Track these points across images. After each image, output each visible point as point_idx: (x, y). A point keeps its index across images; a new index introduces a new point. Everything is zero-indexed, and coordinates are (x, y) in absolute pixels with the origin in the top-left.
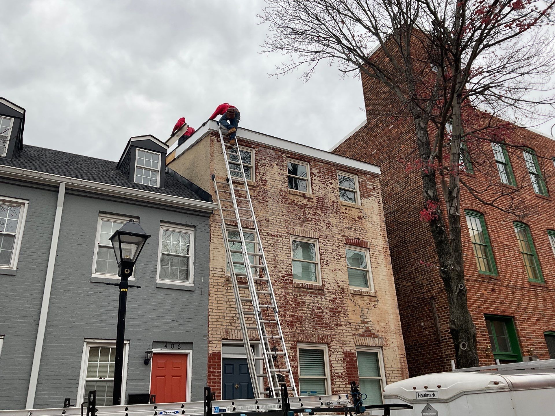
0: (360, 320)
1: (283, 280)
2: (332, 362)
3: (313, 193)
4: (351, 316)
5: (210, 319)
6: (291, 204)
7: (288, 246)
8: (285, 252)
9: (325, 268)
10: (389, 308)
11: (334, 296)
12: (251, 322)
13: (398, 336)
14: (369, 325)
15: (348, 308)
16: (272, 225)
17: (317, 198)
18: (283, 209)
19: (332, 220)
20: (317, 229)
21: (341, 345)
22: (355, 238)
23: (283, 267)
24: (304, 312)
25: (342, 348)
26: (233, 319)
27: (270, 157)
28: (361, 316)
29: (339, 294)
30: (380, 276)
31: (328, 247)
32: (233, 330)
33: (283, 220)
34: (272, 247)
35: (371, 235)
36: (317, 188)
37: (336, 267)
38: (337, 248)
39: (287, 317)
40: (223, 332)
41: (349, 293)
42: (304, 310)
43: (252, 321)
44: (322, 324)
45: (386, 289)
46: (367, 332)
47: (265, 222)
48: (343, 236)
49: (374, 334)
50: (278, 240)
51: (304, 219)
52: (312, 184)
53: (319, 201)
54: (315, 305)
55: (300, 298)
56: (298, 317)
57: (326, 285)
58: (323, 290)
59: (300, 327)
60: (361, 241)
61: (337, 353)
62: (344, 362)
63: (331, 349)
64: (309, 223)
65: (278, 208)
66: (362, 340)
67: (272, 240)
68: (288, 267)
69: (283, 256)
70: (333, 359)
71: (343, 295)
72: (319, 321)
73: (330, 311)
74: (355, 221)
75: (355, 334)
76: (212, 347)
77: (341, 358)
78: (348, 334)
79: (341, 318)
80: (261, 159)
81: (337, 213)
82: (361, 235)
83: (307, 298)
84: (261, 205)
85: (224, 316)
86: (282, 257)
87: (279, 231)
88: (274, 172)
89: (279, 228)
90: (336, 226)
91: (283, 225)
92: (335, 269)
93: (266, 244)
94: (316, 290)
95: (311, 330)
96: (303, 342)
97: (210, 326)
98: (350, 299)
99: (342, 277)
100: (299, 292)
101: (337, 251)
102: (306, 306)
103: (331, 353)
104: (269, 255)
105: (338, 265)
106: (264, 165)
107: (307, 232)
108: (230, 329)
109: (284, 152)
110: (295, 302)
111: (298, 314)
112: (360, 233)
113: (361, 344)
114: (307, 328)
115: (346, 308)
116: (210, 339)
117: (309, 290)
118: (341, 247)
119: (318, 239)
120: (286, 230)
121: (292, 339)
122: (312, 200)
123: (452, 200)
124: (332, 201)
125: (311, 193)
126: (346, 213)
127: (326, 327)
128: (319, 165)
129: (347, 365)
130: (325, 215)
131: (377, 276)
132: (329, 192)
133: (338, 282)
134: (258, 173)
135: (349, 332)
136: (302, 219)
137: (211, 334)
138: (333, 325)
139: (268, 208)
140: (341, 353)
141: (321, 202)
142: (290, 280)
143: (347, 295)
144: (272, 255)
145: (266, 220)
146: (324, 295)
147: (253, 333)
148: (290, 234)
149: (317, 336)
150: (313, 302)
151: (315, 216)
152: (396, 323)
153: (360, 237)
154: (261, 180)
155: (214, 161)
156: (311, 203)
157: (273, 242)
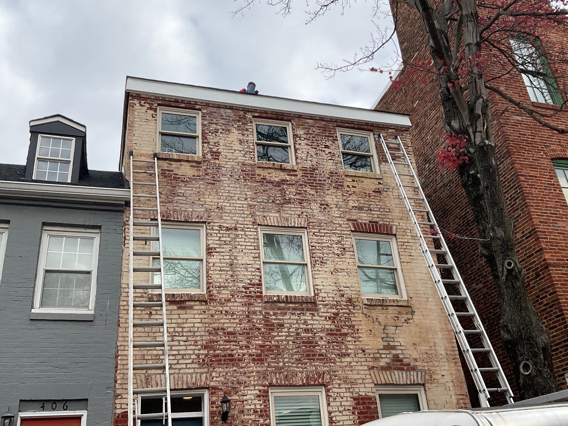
0: (381, 344)
1: (246, 292)
2: (332, 415)
3: (297, 163)
4: (366, 339)
5: (119, 362)
6: (260, 182)
7: (254, 242)
8: (250, 251)
9: (318, 270)
10: (434, 322)
11: (334, 311)
12: (190, 361)
13: (452, 365)
14: (399, 352)
15: (360, 327)
16: (227, 215)
17: (304, 170)
18: (246, 190)
19: (329, 199)
20: (305, 214)
21: (349, 386)
22: (370, 222)
23: (246, 273)
24: (281, 338)
25: (351, 390)
26: (159, 359)
27: (226, 119)
28: (383, 338)
29: (343, 307)
30: (416, 274)
31: (322, 238)
32: (158, 376)
33: (246, 206)
34: (228, 246)
35: (398, 214)
36: (304, 156)
37: (338, 266)
38: (338, 239)
39: (253, 349)
40: (141, 380)
41: (361, 305)
42: (282, 336)
43: (190, 359)
44: (314, 355)
45: (428, 294)
46: (396, 363)
47: (217, 210)
48: (348, 220)
49: (409, 365)
50: (237, 236)
51: (282, 201)
52: (296, 150)
53: (307, 174)
54: (301, 326)
55: (274, 317)
56: (270, 347)
57: (321, 295)
58: (315, 303)
59: (274, 362)
60: (380, 226)
61: (341, 400)
62: (353, 413)
63: (330, 394)
64: (290, 205)
65: (238, 189)
66: (385, 376)
67: (227, 235)
68: (253, 274)
69: (245, 258)
70: (334, 410)
71: (350, 307)
72: (309, 351)
73: (327, 334)
74: (370, 196)
75: (373, 367)
76: (121, 404)
77: (350, 406)
78: (361, 368)
79: (348, 343)
80: (211, 123)
81: (338, 188)
82: (380, 216)
83: (287, 317)
84: (210, 187)
85: (144, 355)
86: (243, 259)
87: (240, 222)
88: (231, 139)
89: (239, 217)
90: (336, 207)
91: (245, 212)
92: (336, 270)
93: (218, 242)
94: (302, 303)
95: (294, 365)
96: (279, 386)
97: (118, 372)
98: (363, 313)
99: (347, 281)
100: (272, 309)
101: (339, 242)
102: (286, 330)
103: (331, 399)
104: (222, 258)
105: (341, 263)
106: (216, 131)
107: (287, 220)
108: (153, 374)
109: (248, 111)
110: (266, 325)
111: (271, 342)
112: (379, 213)
113: (384, 382)
114: (287, 362)
115: (356, 327)
116: (118, 392)
117: (290, 305)
118: (345, 236)
119: (306, 228)
120: (251, 219)
121: (260, 382)
122: (296, 173)
123: (476, 121)
124: (328, 172)
125: (294, 164)
126: (353, 187)
127: (320, 360)
128: (308, 123)
129: (359, 418)
130: (317, 192)
131: (411, 275)
132: (324, 159)
133: (342, 288)
134: (205, 143)
135: (361, 365)
136: (278, 202)
137: (121, 384)
138: (334, 356)
139: (222, 191)
140: (349, 399)
141: (310, 174)
142: (258, 292)
143: (358, 307)
144: (228, 257)
145: (218, 208)
146: (316, 310)
147: (192, 377)
148: (259, 225)
149: (304, 374)
150: (297, 323)
151: (301, 196)
152: (447, 345)
153: (378, 219)
154: (211, 152)
155: (134, 132)
156: (293, 178)
157: (228, 239)
